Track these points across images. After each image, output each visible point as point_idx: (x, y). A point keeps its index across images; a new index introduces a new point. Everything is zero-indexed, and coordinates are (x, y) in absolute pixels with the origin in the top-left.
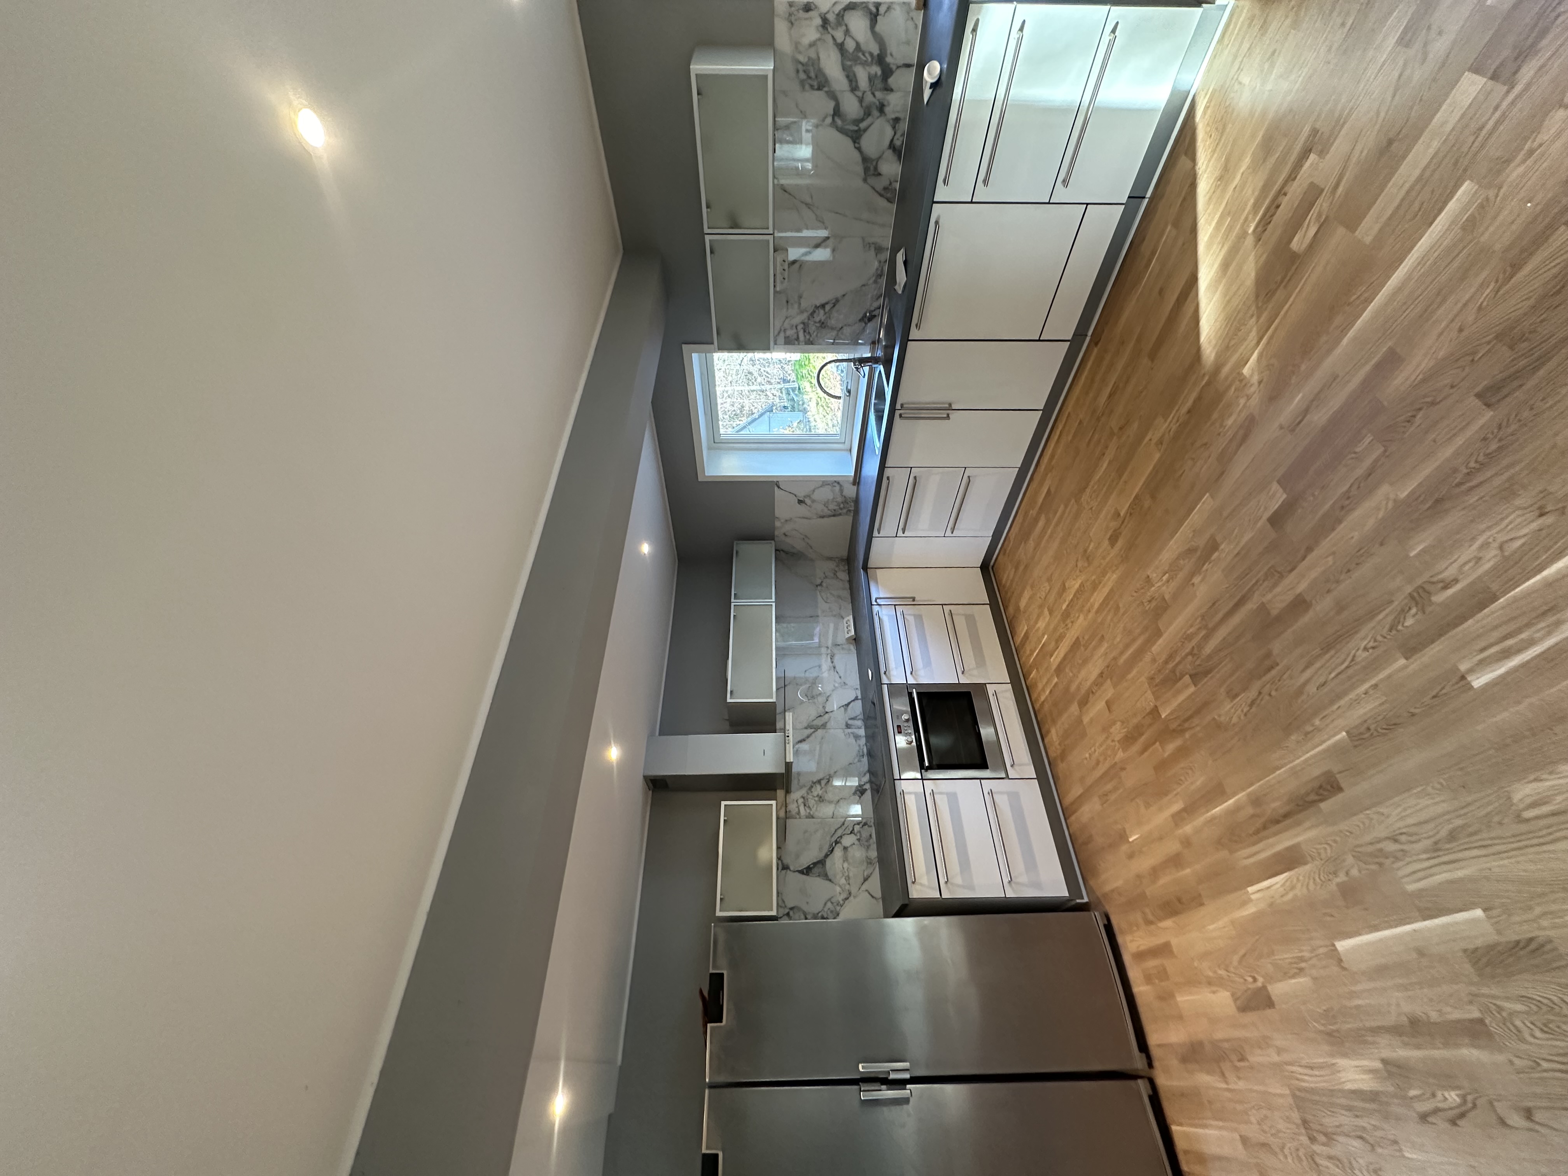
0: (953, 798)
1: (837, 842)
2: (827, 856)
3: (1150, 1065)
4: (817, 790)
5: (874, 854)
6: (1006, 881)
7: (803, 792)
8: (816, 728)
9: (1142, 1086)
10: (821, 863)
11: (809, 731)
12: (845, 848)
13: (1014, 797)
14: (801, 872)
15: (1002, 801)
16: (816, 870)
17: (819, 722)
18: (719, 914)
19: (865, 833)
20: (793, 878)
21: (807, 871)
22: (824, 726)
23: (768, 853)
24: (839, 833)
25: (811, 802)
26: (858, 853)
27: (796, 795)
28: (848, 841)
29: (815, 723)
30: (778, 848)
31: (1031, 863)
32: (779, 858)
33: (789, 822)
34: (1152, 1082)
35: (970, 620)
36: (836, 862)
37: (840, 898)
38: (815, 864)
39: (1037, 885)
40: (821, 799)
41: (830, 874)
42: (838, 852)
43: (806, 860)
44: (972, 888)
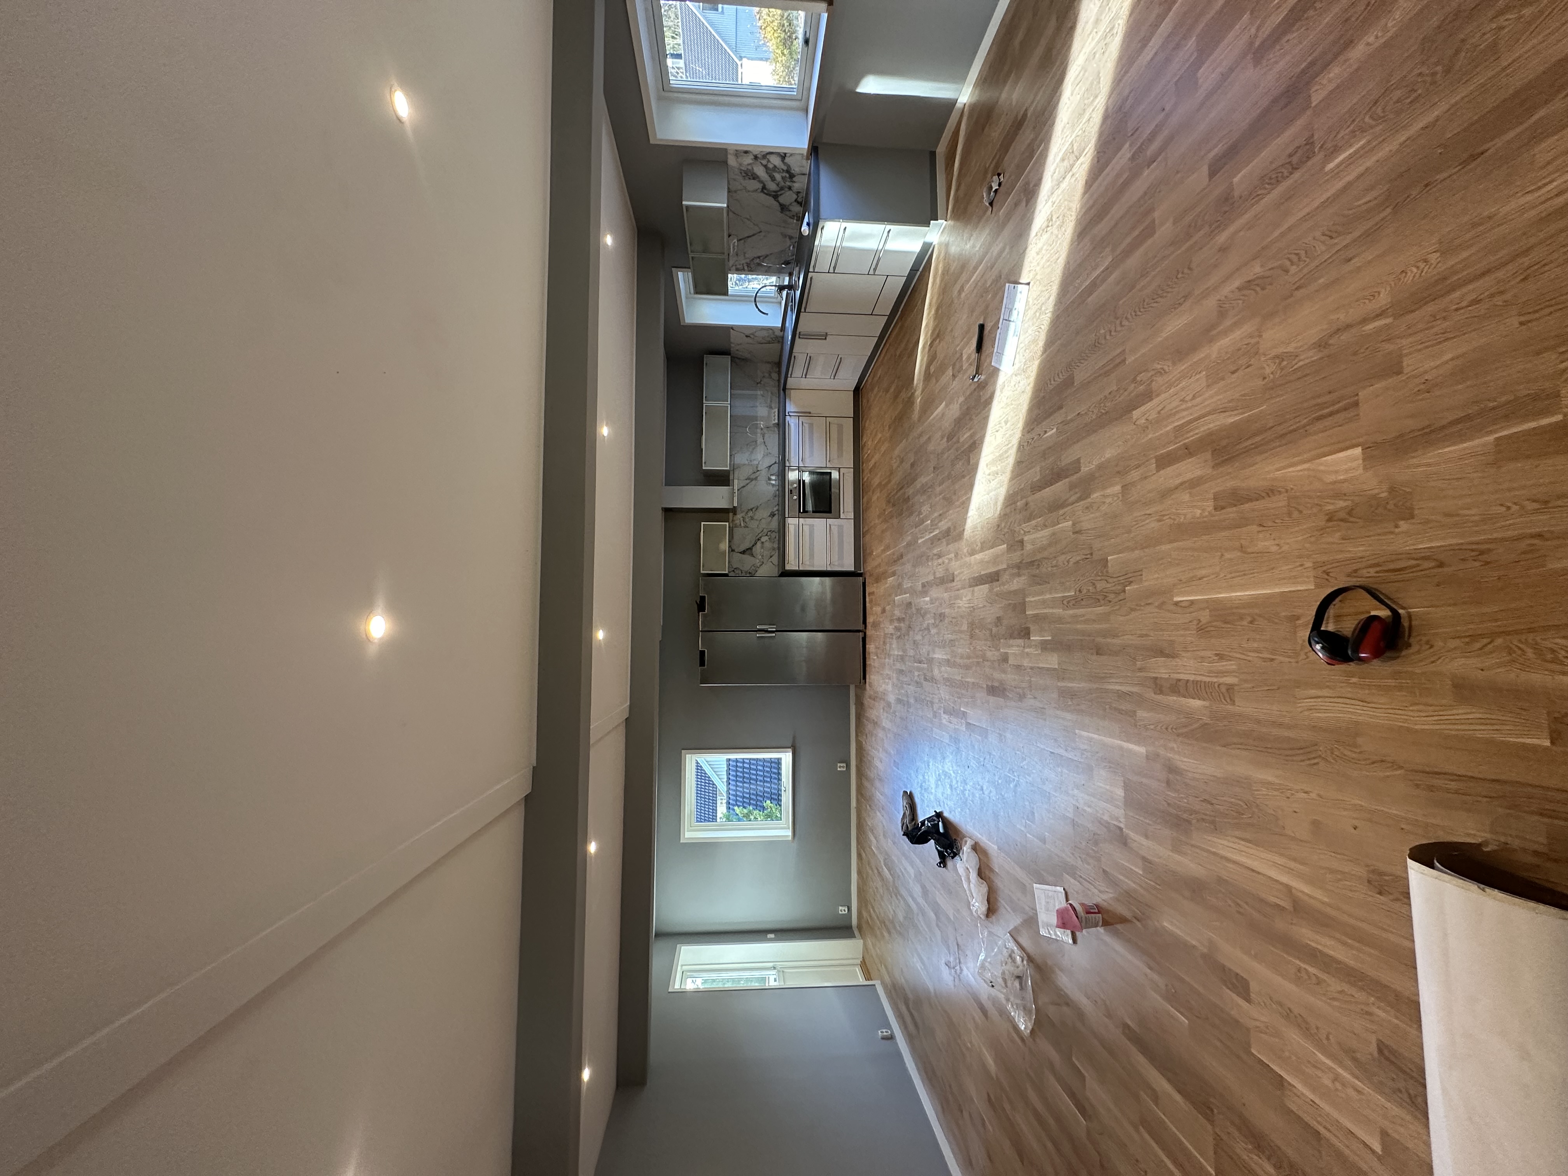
0: (812, 527)
1: (758, 540)
2: (753, 546)
3: (865, 628)
4: (750, 514)
5: (776, 546)
6: (828, 563)
7: (743, 514)
8: (752, 480)
9: (861, 635)
10: (750, 549)
11: (748, 481)
12: (763, 543)
13: (840, 527)
14: (741, 553)
15: (835, 530)
16: (748, 552)
17: (753, 476)
18: (702, 572)
19: (774, 535)
20: (737, 556)
21: (743, 552)
22: (756, 479)
23: (724, 546)
24: (760, 535)
25: (747, 520)
26: (768, 545)
27: (739, 516)
28: (764, 539)
29: (751, 477)
30: (730, 541)
31: (841, 556)
32: (730, 547)
33: (735, 529)
34: (865, 633)
35: (840, 427)
36: (758, 549)
37: (758, 565)
38: (747, 549)
39: (842, 566)
40: (752, 518)
41: (755, 555)
42: (759, 544)
43: (742, 548)
44: (813, 566)
